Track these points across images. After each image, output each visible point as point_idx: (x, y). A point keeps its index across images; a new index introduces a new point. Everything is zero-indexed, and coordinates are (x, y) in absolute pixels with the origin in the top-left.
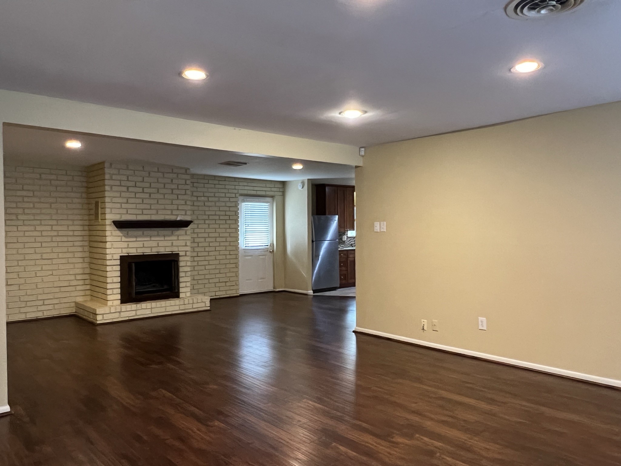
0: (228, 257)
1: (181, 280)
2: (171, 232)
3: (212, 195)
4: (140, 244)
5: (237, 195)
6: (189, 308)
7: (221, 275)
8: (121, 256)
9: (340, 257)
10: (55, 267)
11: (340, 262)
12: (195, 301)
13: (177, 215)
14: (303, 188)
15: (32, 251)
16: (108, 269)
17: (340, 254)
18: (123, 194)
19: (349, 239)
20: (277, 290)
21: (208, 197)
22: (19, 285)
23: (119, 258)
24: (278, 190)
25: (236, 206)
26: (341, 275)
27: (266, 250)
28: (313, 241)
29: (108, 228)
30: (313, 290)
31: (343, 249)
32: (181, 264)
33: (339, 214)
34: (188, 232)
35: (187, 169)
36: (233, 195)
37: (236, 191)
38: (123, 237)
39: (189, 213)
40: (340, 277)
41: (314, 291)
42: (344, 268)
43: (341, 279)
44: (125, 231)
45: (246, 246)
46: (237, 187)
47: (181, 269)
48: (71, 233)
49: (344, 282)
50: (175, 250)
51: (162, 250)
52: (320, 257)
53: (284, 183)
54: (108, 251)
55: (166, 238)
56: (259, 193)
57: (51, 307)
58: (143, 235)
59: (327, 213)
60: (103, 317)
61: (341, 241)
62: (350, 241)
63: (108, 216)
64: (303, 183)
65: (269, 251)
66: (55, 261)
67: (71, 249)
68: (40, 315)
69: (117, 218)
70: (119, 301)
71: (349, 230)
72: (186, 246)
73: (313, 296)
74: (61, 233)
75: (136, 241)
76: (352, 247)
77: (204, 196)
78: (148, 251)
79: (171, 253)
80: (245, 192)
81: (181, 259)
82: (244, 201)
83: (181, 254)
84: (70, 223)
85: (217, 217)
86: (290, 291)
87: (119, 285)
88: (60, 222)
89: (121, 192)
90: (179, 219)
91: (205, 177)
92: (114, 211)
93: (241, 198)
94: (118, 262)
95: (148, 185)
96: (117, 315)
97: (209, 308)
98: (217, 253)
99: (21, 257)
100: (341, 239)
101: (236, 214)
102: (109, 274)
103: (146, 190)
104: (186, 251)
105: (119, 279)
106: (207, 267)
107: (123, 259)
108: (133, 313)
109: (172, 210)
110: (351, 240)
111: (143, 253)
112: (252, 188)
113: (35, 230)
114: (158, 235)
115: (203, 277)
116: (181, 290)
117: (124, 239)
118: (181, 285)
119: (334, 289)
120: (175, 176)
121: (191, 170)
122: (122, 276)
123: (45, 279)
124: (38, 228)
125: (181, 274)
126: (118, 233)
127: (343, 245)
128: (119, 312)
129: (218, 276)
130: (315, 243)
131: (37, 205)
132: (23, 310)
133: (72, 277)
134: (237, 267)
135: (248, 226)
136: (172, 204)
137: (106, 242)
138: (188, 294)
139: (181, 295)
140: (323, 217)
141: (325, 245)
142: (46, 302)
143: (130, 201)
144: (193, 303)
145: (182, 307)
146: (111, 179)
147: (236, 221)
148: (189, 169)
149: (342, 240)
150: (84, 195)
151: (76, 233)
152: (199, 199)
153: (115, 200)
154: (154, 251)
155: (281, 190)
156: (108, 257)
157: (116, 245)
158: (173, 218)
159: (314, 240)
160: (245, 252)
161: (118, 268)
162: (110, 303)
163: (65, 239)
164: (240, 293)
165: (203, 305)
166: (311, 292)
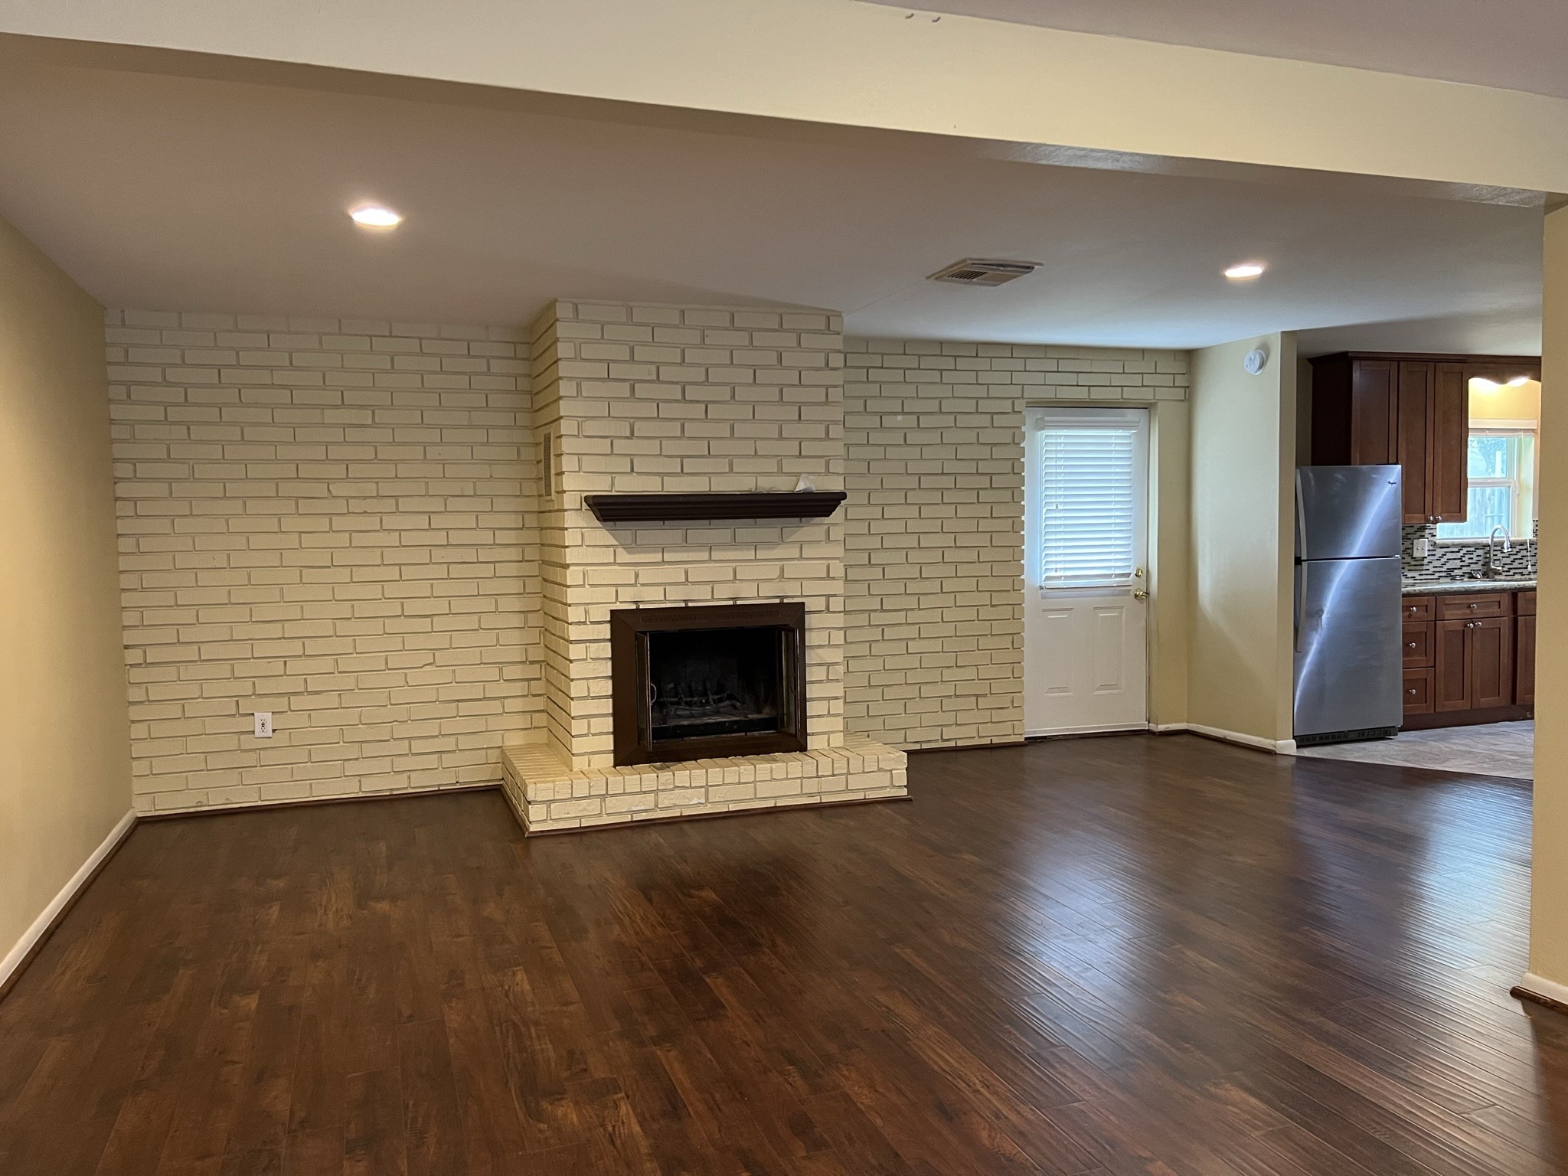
0: (985, 613)
1: (812, 691)
2: (778, 530)
3: (933, 406)
4: (677, 574)
5: (1020, 405)
6: (834, 792)
7: (959, 674)
8: (612, 611)
9: (1409, 617)
10: (441, 641)
11: (1408, 637)
12: (856, 765)
13: (798, 475)
14: (1261, 367)
15: (375, 591)
16: (575, 652)
17: (1406, 608)
18: (618, 409)
19: (1439, 552)
20: (1162, 728)
21: (918, 414)
22: (340, 693)
23: (608, 618)
24: (1168, 380)
25: (1016, 440)
26: (1408, 684)
27: (1121, 591)
28: (1298, 561)
29: (570, 520)
30: (1294, 738)
31: (1417, 588)
32: (811, 638)
33: (1402, 456)
34: (837, 533)
35: (829, 316)
36: (1007, 406)
37: (1015, 392)
38: (620, 550)
39: (838, 466)
40: (1406, 692)
41: (1302, 741)
42: (1420, 659)
43: (1407, 698)
44: (628, 530)
45: (1048, 578)
46: (1018, 378)
47: (811, 657)
48: (487, 538)
49: (1420, 709)
50: (791, 592)
51: (750, 594)
52: (1324, 617)
53: (1190, 357)
54: (572, 596)
55: (761, 554)
56: (1097, 394)
57: (432, 761)
58: (685, 545)
59: (1355, 454)
60: (548, 812)
61: (1408, 559)
62: (1443, 560)
63: (568, 482)
64: (1264, 349)
65: (1132, 594)
66: (440, 624)
67: (488, 587)
68: (399, 785)
69: (601, 487)
70: (610, 758)
71: (1445, 520)
72: (829, 578)
73: (1294, 759)
74: (456, 538)
75: (663, 562)
76: (1453, 578)
77: (903, 413)
78: (701, 597)
79: (777, 601)
80: (1048, 394)
81: (810, 621)
82: (1041, 426)
83: (810, 605)
84: (484, 505)
85: (948, 482)
86: (1209, 733)
87: (608, 706)
88: (454, 504)
89: (609, 400)
90: (801, 487)
91: (907, 345)
92: (588, 464)
93: (1031, 416)
94: (606, 631)
95: (698, 375)
96: (594, 806)
97: (904, 792)
98: (949, 600)
99: (345, 610)
100: (1408, 551)
101: (1016, 469)
102: (575, 670)
103: (691, 393)
104: (828, 596)
105: (608, 688)
106: (913, 647)
107: (619, 619)
108: (648, 801)
109: (780, 459)
110: (1449, 556)
111: (685, 601)
112: (1072, 379)
113: (382, 529)
114: (734, 543)
115: (899, 678)
116: (812, 726)
117: (623, 556)
118: (812, 709)
119: (1381, 734)
120: (790, 340)
121: (846, 318)
122: (616, 677)
123: (414, 678)
124: (389, 522)
125: (812, 674)
126: (603, 535)
127: (1415, 574)
128: (603, 797)
129: (948, 675)
130: (1309, 566)
131: (385, 453)
132: (352, 768)
133: (493, 673)
134: (1017, 649)
135: (1057, 510)
136: (781, 437)
137: (566, 566)
138: (838, 740)
139: (812, 743)
140: (1339, 473)
141: (1342, 574)
142: (418, 746)
143: (641, 428)
144: (849, 773)
145: (811, 786)
146: (578, 358)
147: (1015, 494)
148: (839, 315)
149: (1411, 555)
150: (523, 419)
151: (503, 537)
152: (887, 421)
153: (590, 428)
154: (722, 596)
155: (1180, 381)
156: (574, 614)
157: (597, 575)
158: (781, 485)
159: (1304, 557)
160: (1043, 597)
161: (606, 650)
162: (578, 763)
163: (470, 555)
164: (1029, 732)
165: (883, 779)
166: (1287, 746)
